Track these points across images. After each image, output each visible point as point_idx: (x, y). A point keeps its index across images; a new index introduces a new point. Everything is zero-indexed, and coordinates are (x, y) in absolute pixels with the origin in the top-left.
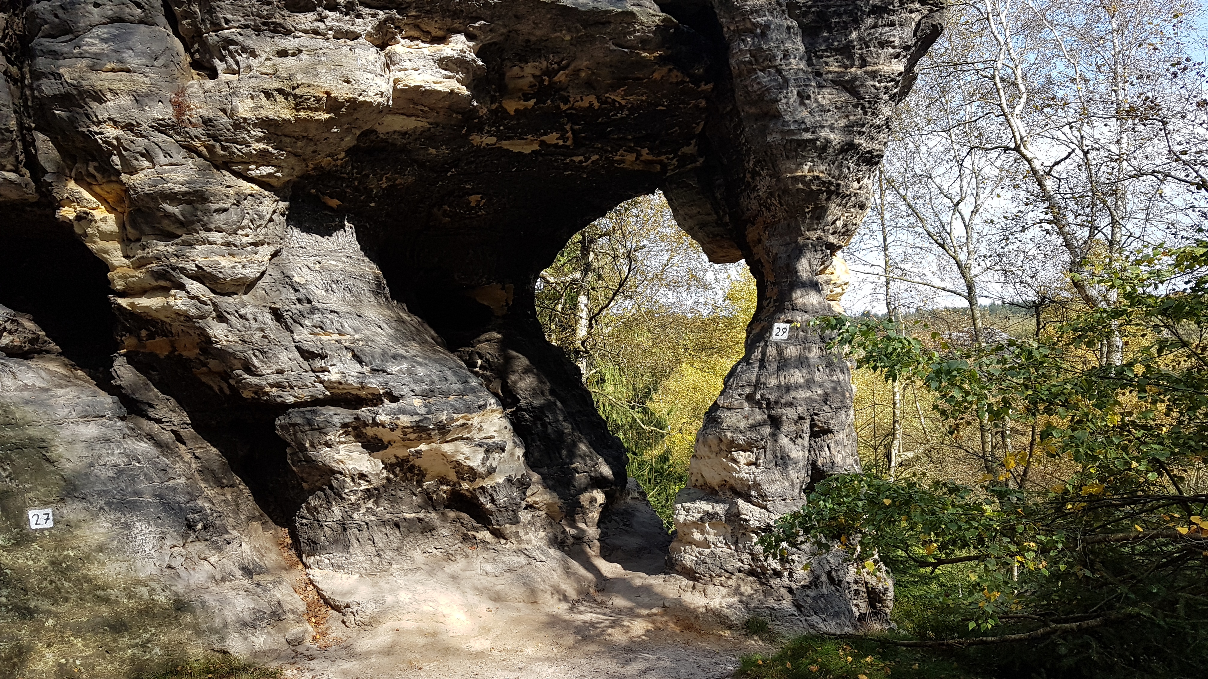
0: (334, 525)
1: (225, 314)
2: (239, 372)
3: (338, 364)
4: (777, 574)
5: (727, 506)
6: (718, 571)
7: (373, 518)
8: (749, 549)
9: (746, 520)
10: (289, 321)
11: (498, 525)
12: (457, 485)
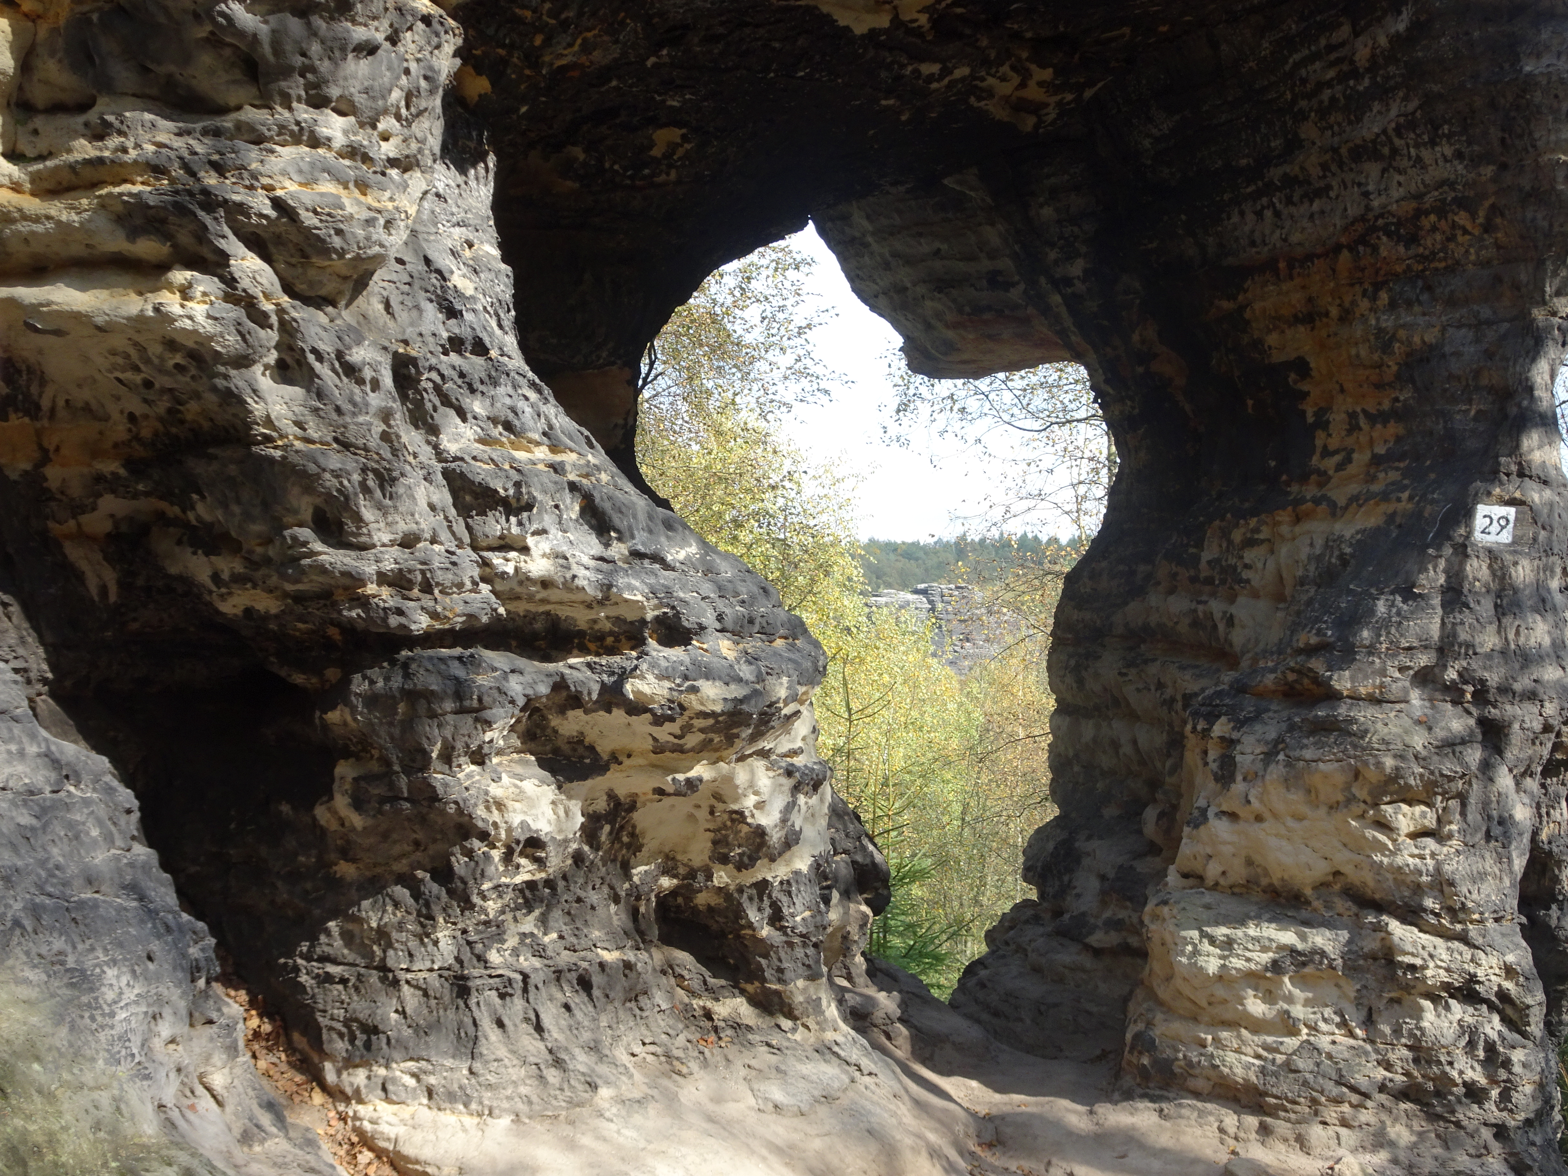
0: (433, 979)
1: (311, 358)
2: (305, 533)
3: (554, 531)
4: (1474, 1093)
5: (1344, 935)
6: (1336, 1091)
7: (537, 963)
8: (1411, 1035)
9: (1413, 968)
10: (431, 399)
11: (780, 981)
12: (701, 877)
